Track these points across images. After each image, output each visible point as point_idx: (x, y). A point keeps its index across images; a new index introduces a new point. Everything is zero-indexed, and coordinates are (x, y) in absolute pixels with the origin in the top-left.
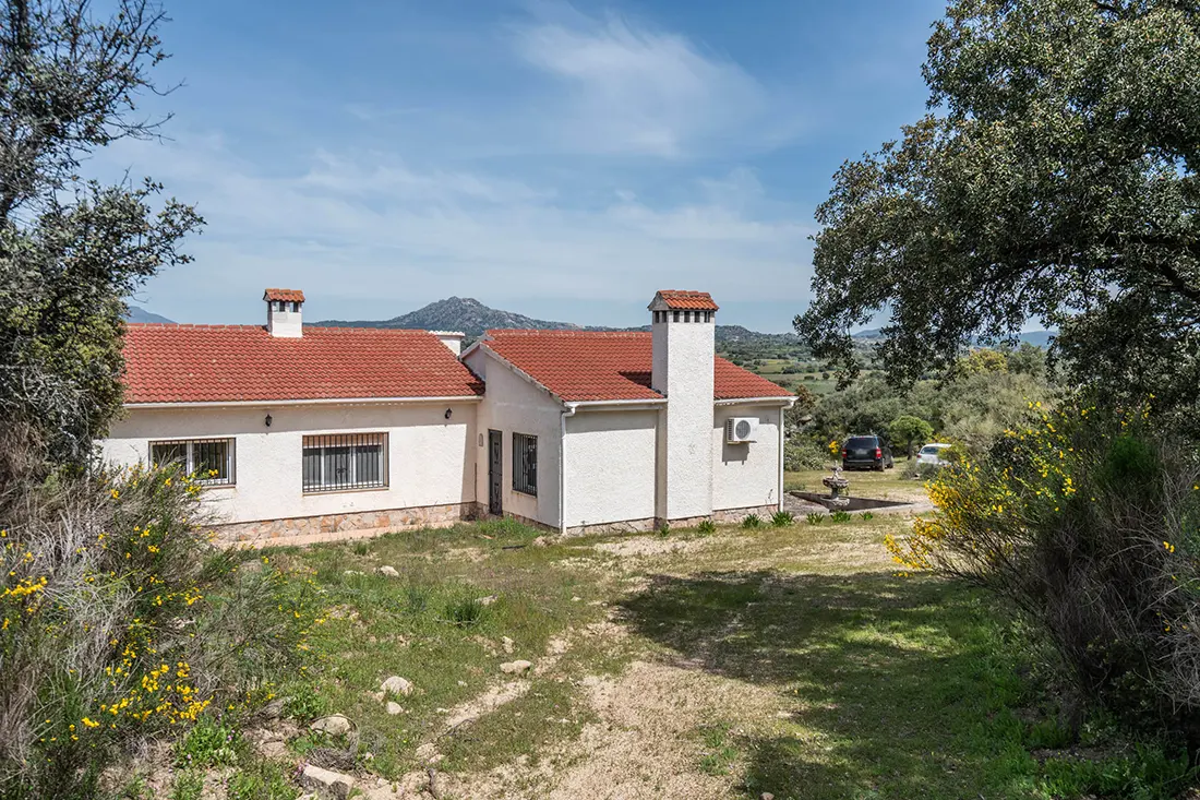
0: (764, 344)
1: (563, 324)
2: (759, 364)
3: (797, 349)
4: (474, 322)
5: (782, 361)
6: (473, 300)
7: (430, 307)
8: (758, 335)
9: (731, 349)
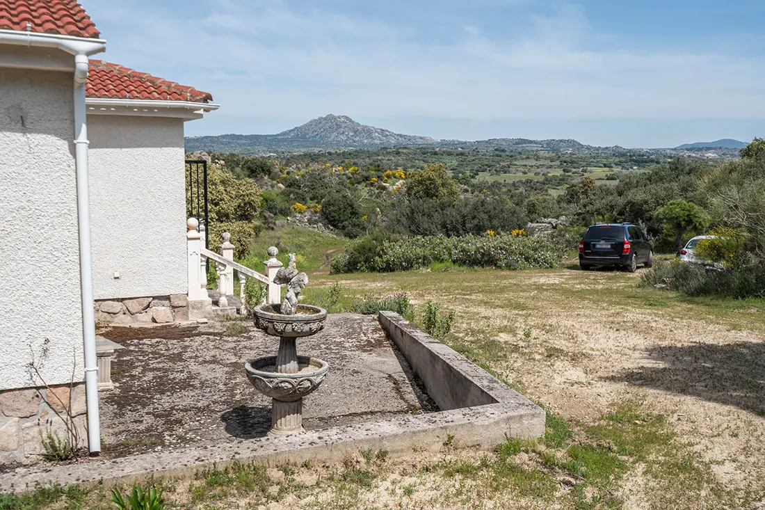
0: (593, 155)
1: (421, 138)
2: (585, 171)
3: (622, 159)
4: (347, 135)
5: (608, 169)
6: (347, 117)
7: (310, 124)
8: (589, 148)
9: (564, 159)
